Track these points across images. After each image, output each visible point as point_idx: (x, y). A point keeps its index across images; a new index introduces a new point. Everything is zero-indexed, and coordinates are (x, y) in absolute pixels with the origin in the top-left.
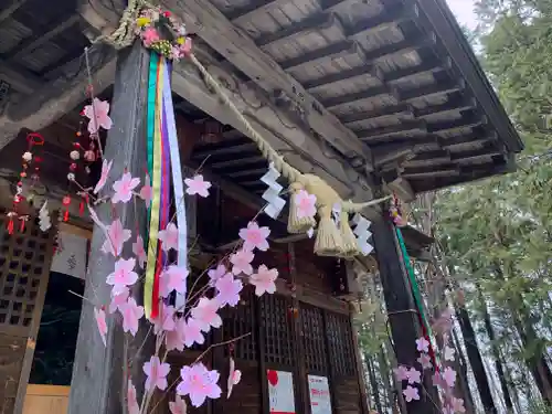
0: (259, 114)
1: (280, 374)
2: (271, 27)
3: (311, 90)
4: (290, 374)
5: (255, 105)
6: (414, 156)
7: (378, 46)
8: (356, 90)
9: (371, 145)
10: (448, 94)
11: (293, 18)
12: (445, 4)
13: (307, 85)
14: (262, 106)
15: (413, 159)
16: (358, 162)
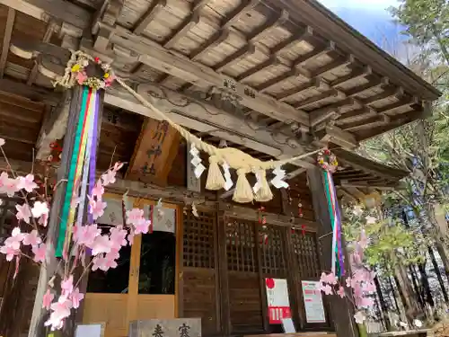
0: (187, 110)
1: (276, 281)
2: (193, 45)
3: (241, 81)
4: (285, 281)
5: (183, 104)
6: (338, 116)
7: (276, 43)
8: (275, 76)
9: (308, 111)
10: (348, 66)
11: (204, 36)
12: (317, 3)
13: (238, 78)
14: (188, 103)
15: (338, 119)
16: (294, 127)
